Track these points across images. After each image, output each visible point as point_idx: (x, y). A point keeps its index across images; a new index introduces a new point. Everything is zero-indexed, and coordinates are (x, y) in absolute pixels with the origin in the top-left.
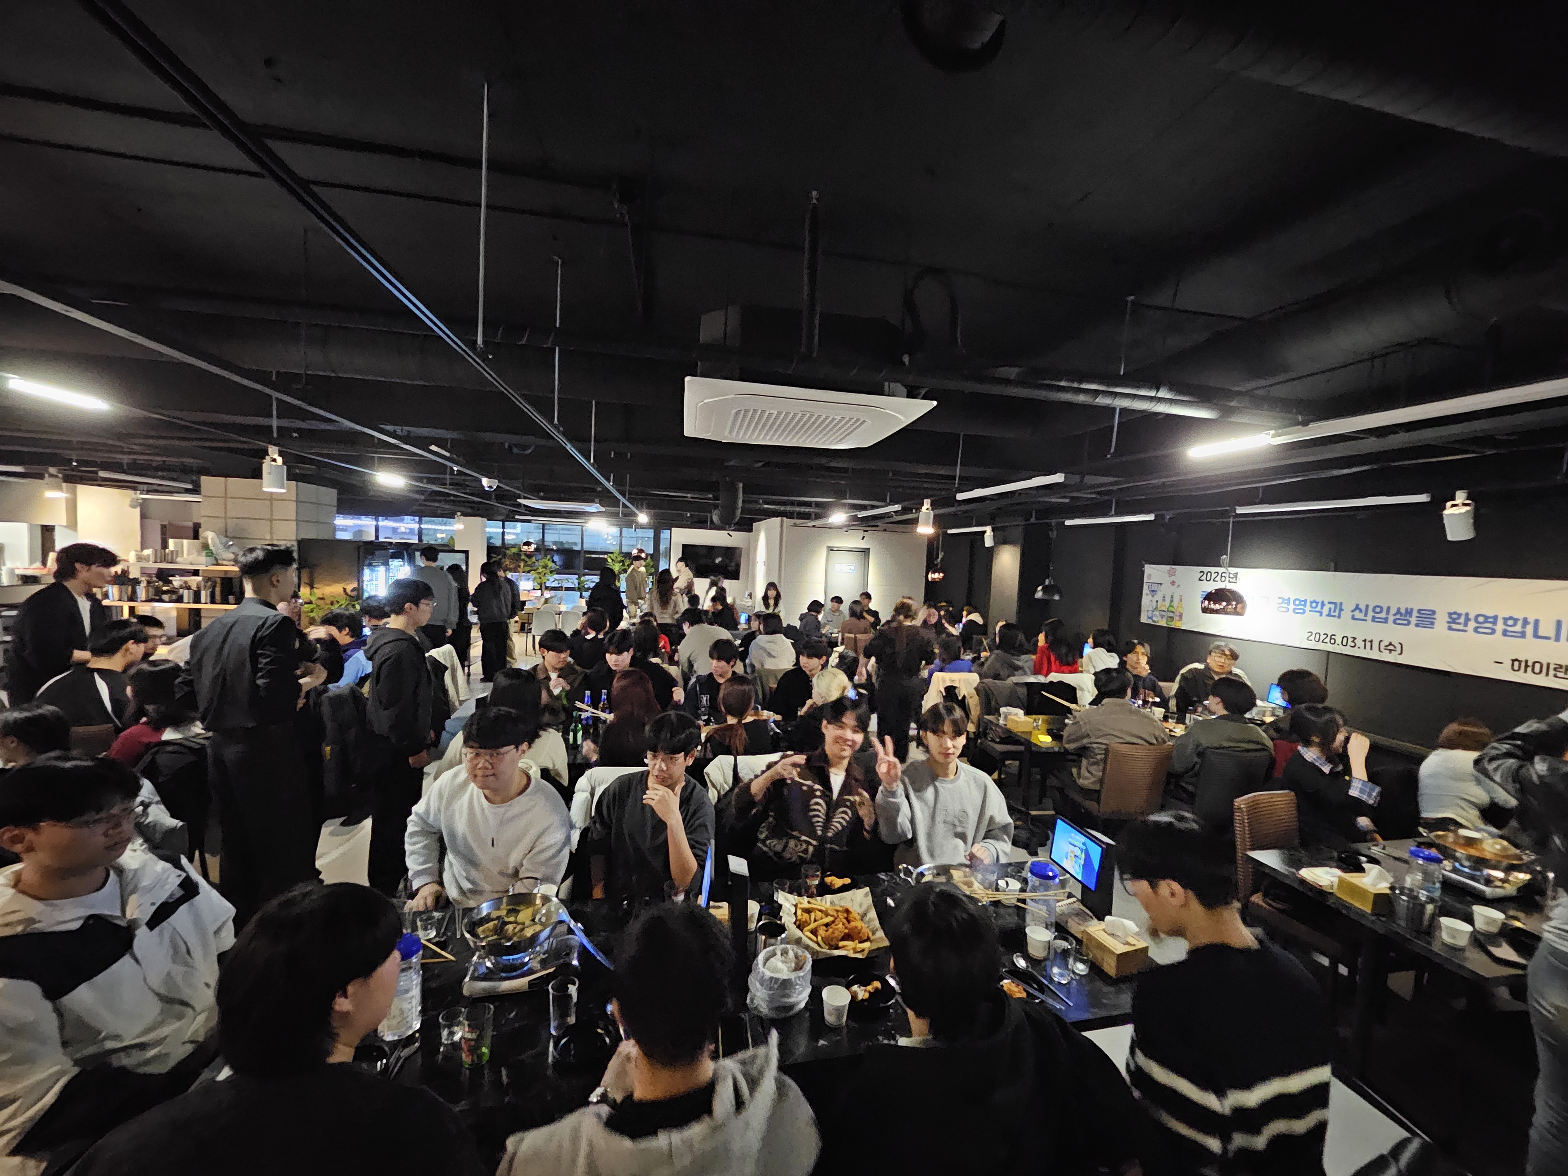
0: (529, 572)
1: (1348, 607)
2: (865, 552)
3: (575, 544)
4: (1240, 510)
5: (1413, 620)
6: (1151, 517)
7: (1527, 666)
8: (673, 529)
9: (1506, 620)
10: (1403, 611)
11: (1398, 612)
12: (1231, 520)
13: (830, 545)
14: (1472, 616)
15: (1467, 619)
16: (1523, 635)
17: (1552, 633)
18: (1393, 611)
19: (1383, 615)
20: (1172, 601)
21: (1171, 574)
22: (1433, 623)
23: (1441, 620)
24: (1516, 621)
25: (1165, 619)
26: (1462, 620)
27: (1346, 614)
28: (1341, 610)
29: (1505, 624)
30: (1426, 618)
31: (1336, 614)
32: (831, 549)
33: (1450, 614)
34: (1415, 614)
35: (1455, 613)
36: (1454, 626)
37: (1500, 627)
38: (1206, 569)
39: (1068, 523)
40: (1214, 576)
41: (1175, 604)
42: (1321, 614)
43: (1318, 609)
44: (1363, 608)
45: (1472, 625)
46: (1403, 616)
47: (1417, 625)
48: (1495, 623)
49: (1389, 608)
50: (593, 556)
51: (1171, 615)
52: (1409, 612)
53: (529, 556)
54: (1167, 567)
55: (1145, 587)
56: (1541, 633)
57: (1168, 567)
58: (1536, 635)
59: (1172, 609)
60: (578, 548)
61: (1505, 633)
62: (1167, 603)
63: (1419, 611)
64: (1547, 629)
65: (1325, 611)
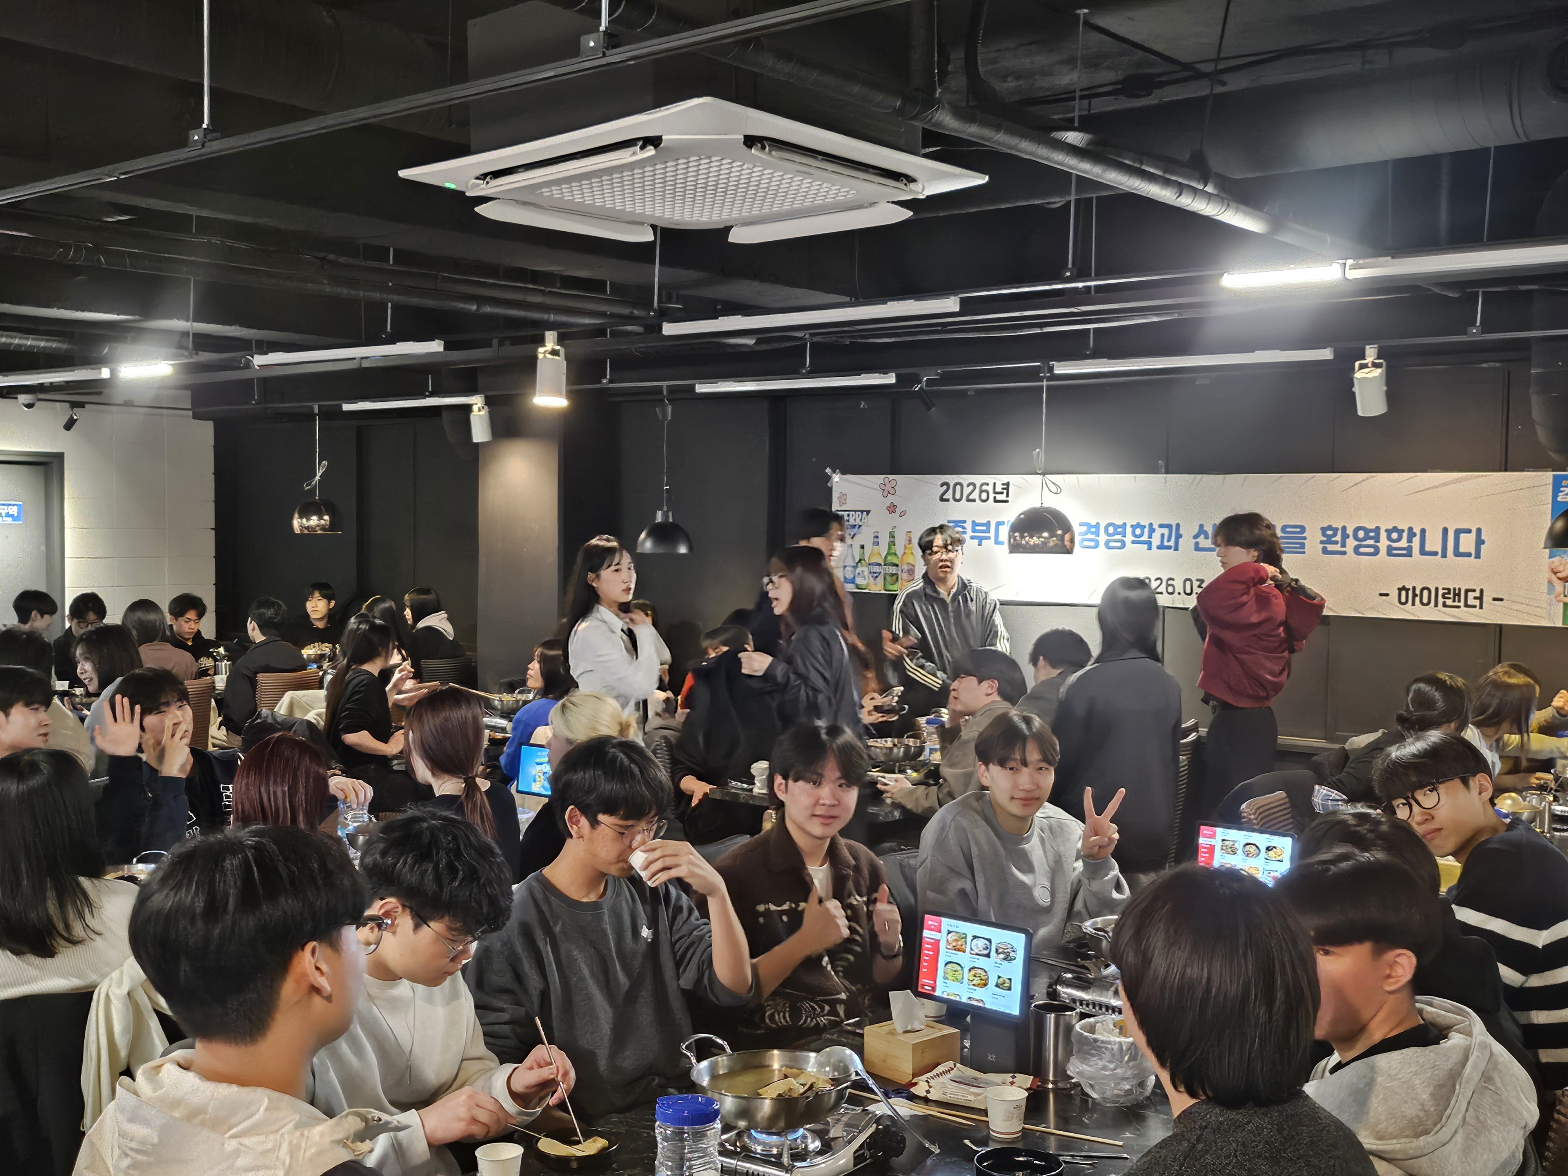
1: (1188, 531)
4: (1061, 369)
6: (890, 379)
7: (1415, 595)
9: (1389, 532)
12: (1044, 385)
14: (1350, 531)
15: (1345, 536)
17: (1438, 547)
20: (892, 543)
21: (889, 491)
22: (1303, 546)
23: (1313, 540)
24: (1400, 532)
25: (880, 580)
26: (1338, 538)
27: (1187, 542)
28: (1179, 536)
29: (1389, 538)
30: (1294, 539)
31: (1172, 543)
33: (1324, 530)
35: (1330, 528)
36: (1330, 547)
37: (1384, 543)
38: (952, 479)
39: (703, 388)
40: (968, 489)
41: (899, 549)
42: (1149, 545)
43: (1145, 538)
45: (1351, 543)
48: (1377, 538)
51: (893, 570)
56: (1428, 548)
57: (879, 479)
58: (1423, 552)
59: (890, 559)
61: (1390, 552)
62: (883, 549)
64: (1434, 543)
65: (1156, 540)
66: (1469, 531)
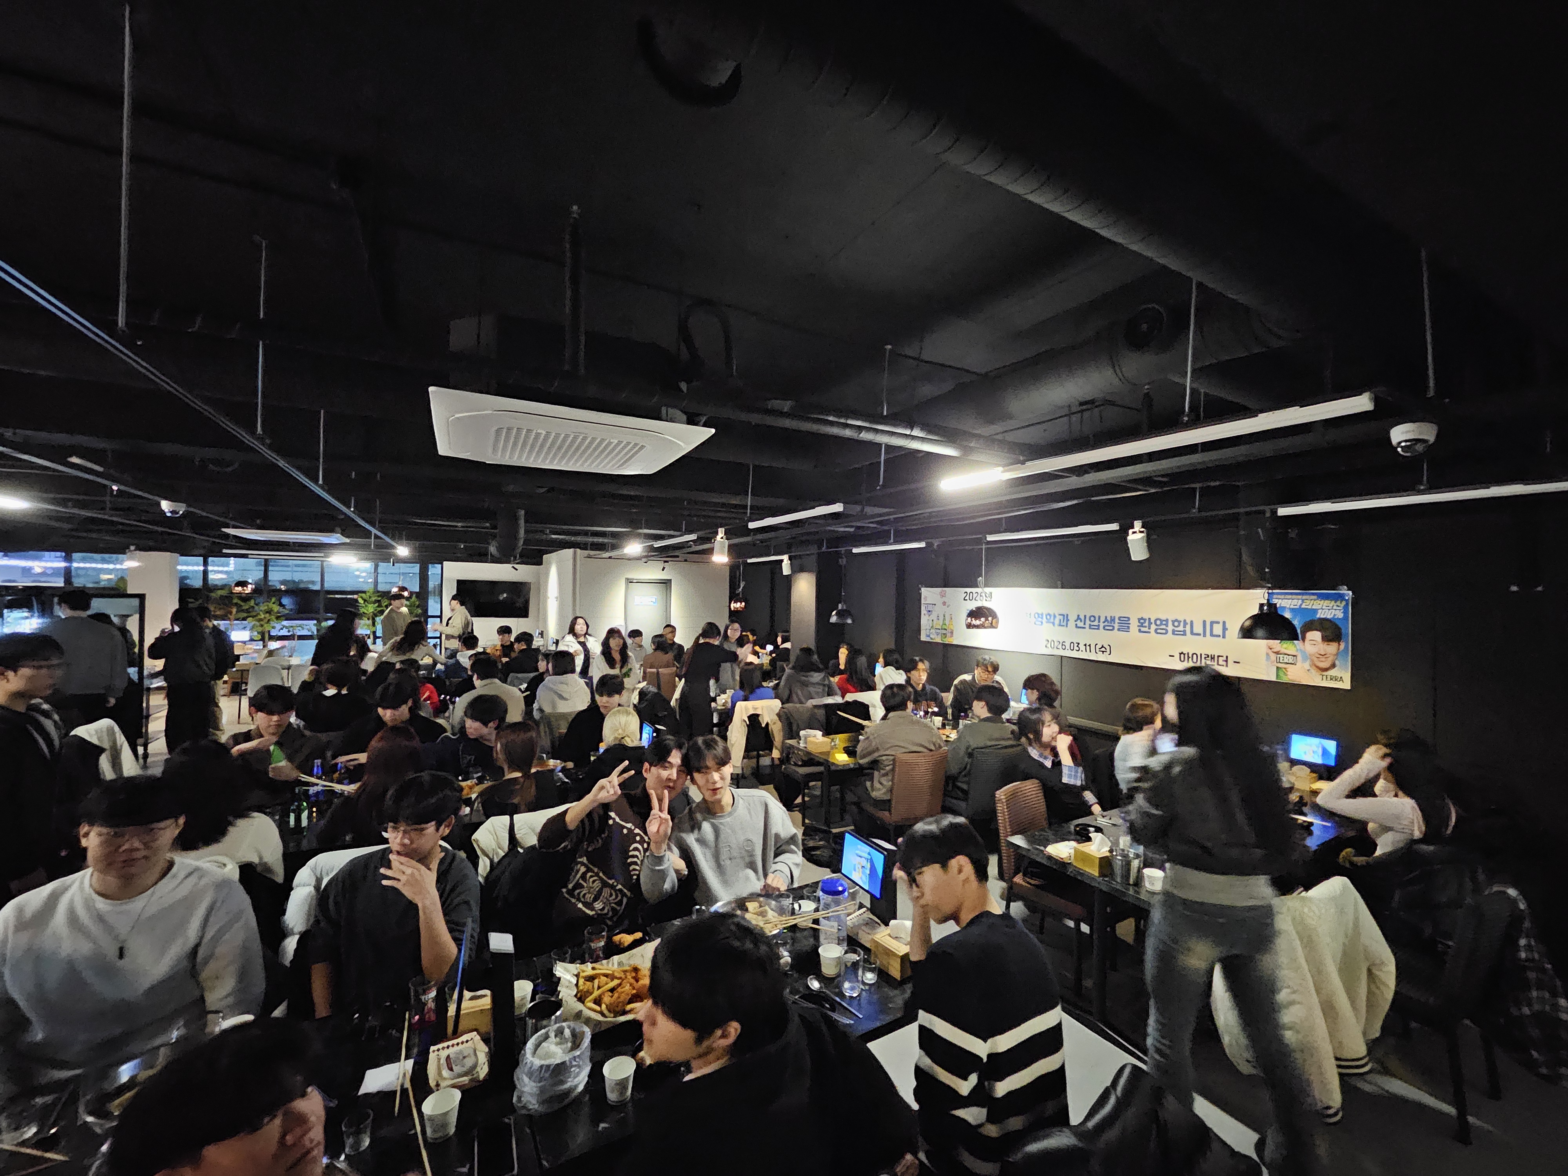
0: (244, 619)
1: (1072, 618)
2: (667, 583)
3: (313, 583)
4: (990, 538)
5: (1116, 626)
6: (922, 545)
7: (1189, 657)
8: (445, 563)
9: (1173, 622)
10: (1109, 619)
11: (1106, 620)
12: (984, 547)
13: (630, 576)
14: (1152, 621)
15: (1150, 623)
16: (1185, 634)
17: (1201, 631)
18: (1103, 619)
19: (1096, 623)
20: (944, 619)
21: (943, 595)
22: (1129, 627)
23: (1134, 624)
24: (1179, 622)
25: (940, 636)
26: (1147, 624)
27: (1072, 623)
28: (1068, 620)
29: (1173, 625)
30: (1124, 624)
31: (1065, 623)
32: (630, 581)
33: (1139, 620)
34: (1117, 621)
35: (1142, 619)
36: (1143, 629)
37: (1170, 628)
38: (968, 590)
39: (855, 551)
40: (975, 595)
41: (947, 622)
42: (1054, 624)
43: (1052, 620)
44: (1082, 617)
45: (1153, 627)
46: (1109, 623)
47: (1119, 630)
48: (1167, 625)
49: (1099, 617)
50: (337, 596)
51: (944, 632)
52: (1113, 620)
53: (246, 598)
54: (938, 590)
55: (923, 608)
56: (1195, 631)
57: (940, 589)
58: (1192, 633)
59: (944, 627)
60: (317, 587)
61: (1174, 631)
62: (941, 622)
63: (1119, 618)
64: (1198, 629)
65: (1057, 622)
66: (1218, 623)
